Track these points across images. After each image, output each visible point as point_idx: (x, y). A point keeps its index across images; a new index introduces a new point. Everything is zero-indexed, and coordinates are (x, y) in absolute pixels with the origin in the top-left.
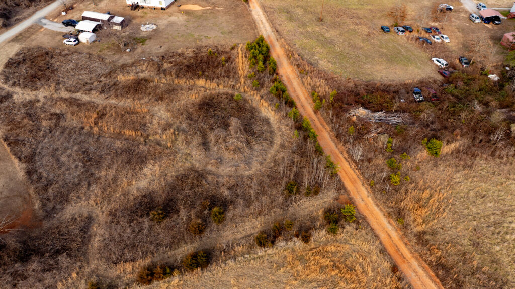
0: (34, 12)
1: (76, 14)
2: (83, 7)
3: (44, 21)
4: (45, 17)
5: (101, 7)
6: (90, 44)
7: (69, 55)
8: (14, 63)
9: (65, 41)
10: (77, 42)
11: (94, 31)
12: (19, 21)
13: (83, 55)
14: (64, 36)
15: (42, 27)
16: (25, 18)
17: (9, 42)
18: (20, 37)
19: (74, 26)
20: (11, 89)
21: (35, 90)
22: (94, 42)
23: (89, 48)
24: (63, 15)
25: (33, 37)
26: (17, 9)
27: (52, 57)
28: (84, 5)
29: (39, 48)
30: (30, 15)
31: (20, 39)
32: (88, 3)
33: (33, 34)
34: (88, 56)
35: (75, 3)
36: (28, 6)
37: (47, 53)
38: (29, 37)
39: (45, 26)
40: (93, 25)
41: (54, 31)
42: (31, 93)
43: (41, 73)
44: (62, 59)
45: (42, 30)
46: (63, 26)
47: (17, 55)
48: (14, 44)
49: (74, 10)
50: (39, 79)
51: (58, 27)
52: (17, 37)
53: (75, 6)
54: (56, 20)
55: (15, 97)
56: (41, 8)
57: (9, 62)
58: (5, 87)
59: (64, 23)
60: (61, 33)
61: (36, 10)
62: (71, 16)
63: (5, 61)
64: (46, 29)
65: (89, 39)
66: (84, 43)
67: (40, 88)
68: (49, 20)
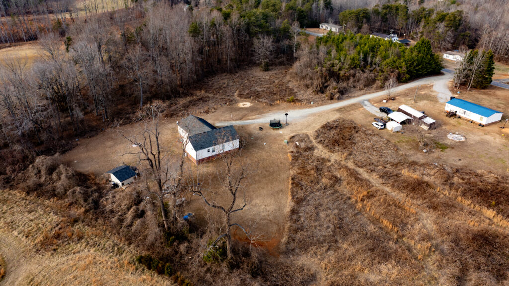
0: (363, 94)
1: (395, 105)
2: (403, 101)
3: (366, 103)
4: (369, 101)
5: (419, 106)
6: (394, 133)
7: (370, 135)
8: (329, 127)
9: (374, 123)
10: (383, 127)
11: (402, 123)
12: (349, 98)
13: (382, 139)
14: (375, 119)
15: (362, 107)
16: (354, 97)
17: (334, 111)
18: (343, 110)
19: (388, 114)
20: (316, 144)
21: (331, 152)
22: (398, 132)
23: (391, 136)
24: (383, 103)
25: (352, 112)
26: (353, 89)
27: (357, 132)
28: (405, 100)
29: (351, 121)
30: (359, 96)
31: (342, 111)
32: (410, 99)
33: (353, 110)
34: (386, 142)
35: (398, 96)
36: (361, 89)
37: (355, 128)
38: (349, 111)
39: (365, 107)
40: (404, 117)
41: (369, 113)
42: (327, 153)
43: (342, 141)
44: (364, 136)
45: (361, 109)
46: (379, 111)
47: (334, 121)
48: (336, 113)
49: (394, 101)
50: (339, 145)
51: (375, 111)
52: (341, 109)
53: (397, 98)
54: (375, 105)
55: (316, 151)
56: (370, 93)
57: (326, 125)
58: (314, 141)
59: (380, 109)
60: (374, 116)
61: (365, 94)
62: (390, 105)
63: (324, 123)
64: (364, 109)
65: (395, 128)
66: (389, 131)
67: (336, 152)
68: (371, 103)
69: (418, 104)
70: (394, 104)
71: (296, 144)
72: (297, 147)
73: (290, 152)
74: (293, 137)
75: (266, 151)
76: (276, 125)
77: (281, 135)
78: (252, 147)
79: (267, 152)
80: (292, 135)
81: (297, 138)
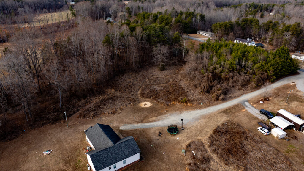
0: (242, 95)
1: (270, 107)
2: (277, 102)
3: (247, 104)
4: (248, 101)
5: (292, 108)
6: (280, 139)
7: (260, 142)
8: (220, 132)
9: (259, 128)
10: (269, 133)
11: (285, 130)
12: (231, 98)
13: (271, 148)
14: (259, 123)
15: (244, 108)
16: (235, 97)
17: (221, 112)
18: (229, 111)
19: (269, 118)
20: (211, 154)
21: (227, 165)
22: (283, 139)
23: (278, 143)
24: (261, 104)
25: (237, 114)
26: (233, 89)
27: (246, 138)
28: (278, 100)
29: (239, 125)
30: (239, 96)
31: (228, 113)
32: (281, 99)
33: (237, 111)
34: (275, 152)
35: (271, 96)
36: (239, 89)
37: (243, 133)
38: (234, 113)
39: (246, 108)
40: (287, 124)
41: (252, 115)
43: (235, 150)
44: (253, 144)
45: (244, 110)
46: (260, 113)
47: (223, 125)
48: (223, 115)
49: (269, 102)
50: (232, 155)
51: (255, 112)
52: (227, 110)
53: (270, 98)
54: (254, 106)
55: (212, 163)
56: (247, 93)
57: (217, 129)
58: (209, 150)
59: (260, 111)
60: (256, 118)
62: (266, 106)
63: (215, 127)
64: (246, 110)
65: (281, 136)
66: (274, 137)
67: (231, 165)
68: (250, 104)
69: (291, 105)
70: (269, 105)
71: (193, 154)
72: (194, 157)
73: (187, 164)
74: (189, 145)
75: (165, 162)
76: (173, 130)
77: (178, 142)
78: (152, 157)
79: (166, 165)
80: (188, 142)
81: (193, 147)
